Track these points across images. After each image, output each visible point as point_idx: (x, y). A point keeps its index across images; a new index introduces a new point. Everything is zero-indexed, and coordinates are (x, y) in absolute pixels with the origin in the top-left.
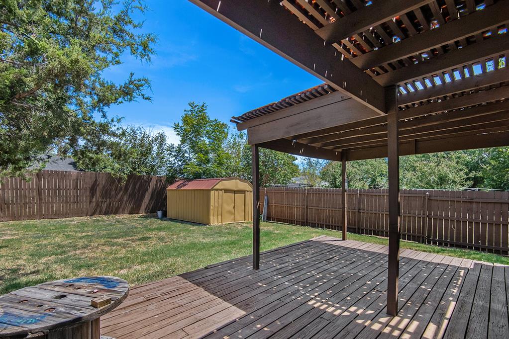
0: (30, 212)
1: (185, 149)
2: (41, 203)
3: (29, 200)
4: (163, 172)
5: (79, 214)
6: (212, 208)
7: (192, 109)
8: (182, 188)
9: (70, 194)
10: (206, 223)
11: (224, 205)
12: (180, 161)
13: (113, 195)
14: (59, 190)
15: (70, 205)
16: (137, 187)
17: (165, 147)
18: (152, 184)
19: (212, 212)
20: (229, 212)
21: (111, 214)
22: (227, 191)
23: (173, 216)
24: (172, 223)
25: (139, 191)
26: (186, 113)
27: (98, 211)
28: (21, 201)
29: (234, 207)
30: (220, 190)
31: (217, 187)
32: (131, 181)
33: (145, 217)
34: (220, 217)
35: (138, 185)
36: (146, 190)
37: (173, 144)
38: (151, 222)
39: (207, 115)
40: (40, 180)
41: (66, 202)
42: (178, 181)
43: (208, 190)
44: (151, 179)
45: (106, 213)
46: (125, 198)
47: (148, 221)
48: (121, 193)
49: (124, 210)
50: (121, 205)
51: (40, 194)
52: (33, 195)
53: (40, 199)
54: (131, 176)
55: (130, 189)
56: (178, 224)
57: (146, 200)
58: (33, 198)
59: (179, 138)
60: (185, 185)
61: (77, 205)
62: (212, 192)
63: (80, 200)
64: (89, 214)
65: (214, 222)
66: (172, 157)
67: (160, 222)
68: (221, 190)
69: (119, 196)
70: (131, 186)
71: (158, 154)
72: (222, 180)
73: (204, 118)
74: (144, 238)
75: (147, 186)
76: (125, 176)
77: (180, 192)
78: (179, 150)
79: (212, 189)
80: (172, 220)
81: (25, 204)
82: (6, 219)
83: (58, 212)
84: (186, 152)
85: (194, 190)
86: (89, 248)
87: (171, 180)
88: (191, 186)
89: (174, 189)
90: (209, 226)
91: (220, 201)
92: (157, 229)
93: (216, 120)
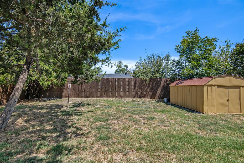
0: (112, 95)
1: (182, 61)
2: (116, 91)
3: (112, 90)
4: (168, 76)
5: (129, 97)
6: (205, 100)
7: (188, 35)
8: (180, 85)
9: (126, 88)
10: (199, 111)
11: (217, 98)
12: (179, 68)
13: (143, 89)
14: (122, 86)
15: (126, 93)
16: (154, 84)
17: (170, 61)
18: (162, 83)
19: (205, 103)
20: (222, 104)
21: (142, 98)
22: (219, 86)
23: (174, 102)
24: (173, 107)
25: (155, 86)
26: (183, 38)
27: (136, 96)
28: (110, 91)
29: (228, 101)
30: (213, 86)
31: (210, 83)
32: (151, 81)
33: (157, 101)
34: (213, 108)
35: (155, 83)
36: (159, 86)
37: (175, 59)
38: (159, 105)
39: (199, 35)
40: (116, 82)
41: (124, 91)
42: (177, 81)
43: (201, 86)
44: (162, 80)
45: (140, 97)
46: (148, 90)
47: (158, 104)
48: (146, 88)
49: (148, 96)
50: (146, 94)
51: (116, 88)
52: (114, 88)
53: (116, 90)
54: (151, 79)
55: (151, 85)
56: (177, 109)
57: (159, 92)
58: (114, 89)
59: (179, 54)
60: (182, 83)
61: (128, 93)
62: (205, 88)
63: (129, 91)
64: (133, 97)
65: (207, 111)
66: (174, 67)
67: (165, 105)
68: (215, 86)
69: (146, 89)
70: (151, 84)
71: (166, 66)
72: (214, 78)
73: (197, 38)
74: (151, 117)
75: (160, 84)
76: (148, 79)
77: (178, 87)
78: (178, 62)
79: (205, 85)
80: (173, 105)
81: (111, 92)
82: (106, 97)
83: (121, 96)
84: (183, 62)
85: (189, 86)
86: (120, 119)
87: (173, 80)
88: (186, 83)
89: (174, 85)
90: (203, 115)
91: (213, 94)
92: (161, 111)
93: (206, 37)
